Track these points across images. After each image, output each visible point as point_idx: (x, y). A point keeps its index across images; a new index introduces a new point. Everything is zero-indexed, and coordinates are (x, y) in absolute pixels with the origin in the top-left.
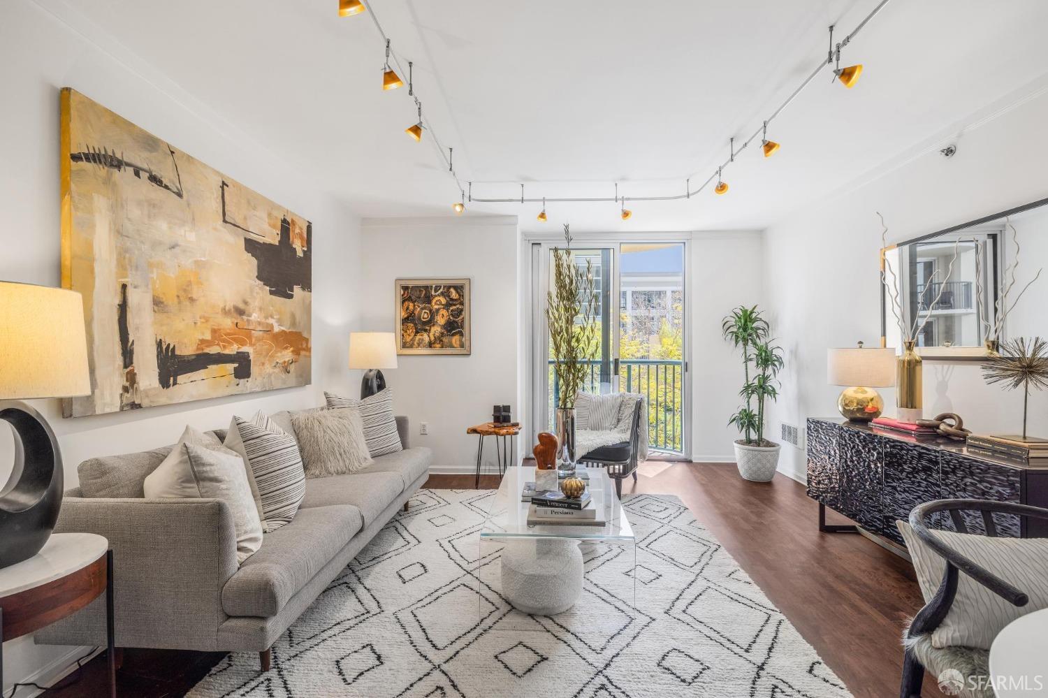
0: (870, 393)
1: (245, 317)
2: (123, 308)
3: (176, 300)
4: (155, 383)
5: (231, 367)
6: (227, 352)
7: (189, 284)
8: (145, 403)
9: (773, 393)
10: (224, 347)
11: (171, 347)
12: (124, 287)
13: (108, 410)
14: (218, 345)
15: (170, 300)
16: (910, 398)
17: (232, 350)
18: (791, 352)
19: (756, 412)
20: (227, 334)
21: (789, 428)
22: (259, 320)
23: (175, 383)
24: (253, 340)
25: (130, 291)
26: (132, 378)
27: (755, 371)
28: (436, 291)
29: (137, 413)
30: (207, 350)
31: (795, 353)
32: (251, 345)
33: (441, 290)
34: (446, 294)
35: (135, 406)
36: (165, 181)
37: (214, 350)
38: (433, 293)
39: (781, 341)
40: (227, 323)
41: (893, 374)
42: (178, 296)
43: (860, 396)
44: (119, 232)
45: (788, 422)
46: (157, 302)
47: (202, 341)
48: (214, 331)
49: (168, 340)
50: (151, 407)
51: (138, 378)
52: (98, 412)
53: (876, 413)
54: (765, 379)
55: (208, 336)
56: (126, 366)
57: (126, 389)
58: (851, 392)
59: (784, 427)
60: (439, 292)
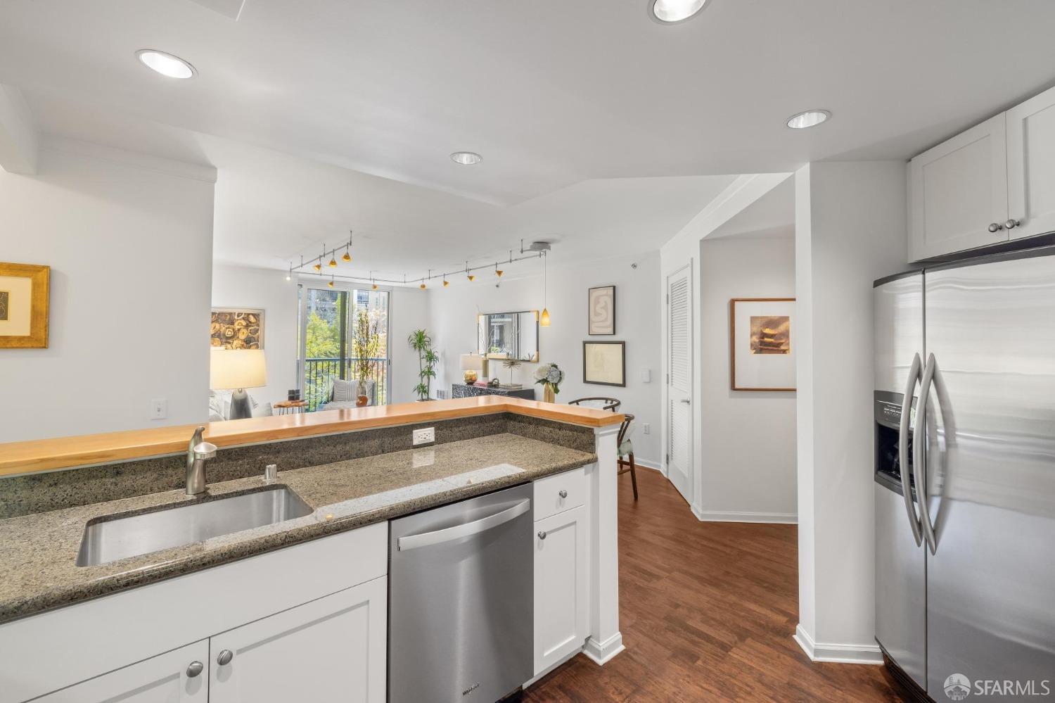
0: (474, 372)
9: (434, 375)
16: (486, 374)
18: (442, 354)
19: (426, 384)
21: (441, 392)
27: (425, 363)
28: (238, 316)
31: (443, 354)
33: (243, 316)
34: (246, 318)
38: (236, 317)
39: (437, 348)
41: (481, 365)
43: (471, 374)
45: (440, 389)
53: (475, 380)
54: (430, 368)
58: (468, 372)
59: (438, 391)
60: (241, 317)
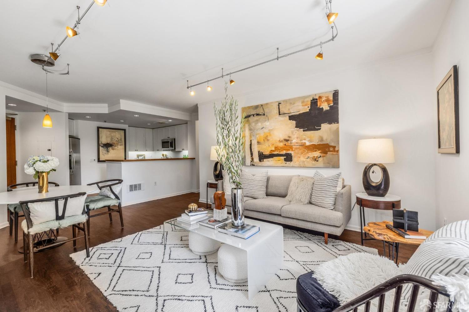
1: (289, 142)
2: (251, 145)
3: (263, 141)
4: (258, 161)
5: (283, 158)
6: (281, 153)
7: (267, 136)
8: (256, 165)
10: (280, 152)
11: (262, 152)
12: (251, 140)
13: (248, 165)
14: (278, 151)
15: (262, 141)
17: (284, 152)
20: (281, 148)
22: (297, 142)
23: (263, 161)
24: (294, 149)
25: (252, 141)
26: (253, 159)
29: (253, 167)
30: (273, 153)
32: (292, 150)
35: (253, 165)
36: (260, 114)
37: (276, 153)
40: (281, 145)
42: (264, 140)
44: (250, 130)
46: (259, 143)
47: (271, 150)
48: (276, 148)
49: (261, 151)
50: (257, 166)
51: (254, 159)
52: (246, 165)
55: (273, 149)
56: (251, 157)
57: (251, 161)
